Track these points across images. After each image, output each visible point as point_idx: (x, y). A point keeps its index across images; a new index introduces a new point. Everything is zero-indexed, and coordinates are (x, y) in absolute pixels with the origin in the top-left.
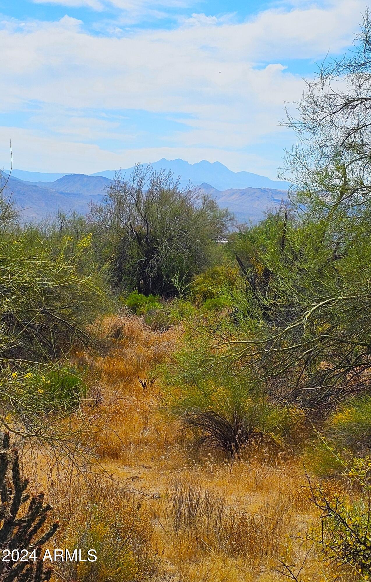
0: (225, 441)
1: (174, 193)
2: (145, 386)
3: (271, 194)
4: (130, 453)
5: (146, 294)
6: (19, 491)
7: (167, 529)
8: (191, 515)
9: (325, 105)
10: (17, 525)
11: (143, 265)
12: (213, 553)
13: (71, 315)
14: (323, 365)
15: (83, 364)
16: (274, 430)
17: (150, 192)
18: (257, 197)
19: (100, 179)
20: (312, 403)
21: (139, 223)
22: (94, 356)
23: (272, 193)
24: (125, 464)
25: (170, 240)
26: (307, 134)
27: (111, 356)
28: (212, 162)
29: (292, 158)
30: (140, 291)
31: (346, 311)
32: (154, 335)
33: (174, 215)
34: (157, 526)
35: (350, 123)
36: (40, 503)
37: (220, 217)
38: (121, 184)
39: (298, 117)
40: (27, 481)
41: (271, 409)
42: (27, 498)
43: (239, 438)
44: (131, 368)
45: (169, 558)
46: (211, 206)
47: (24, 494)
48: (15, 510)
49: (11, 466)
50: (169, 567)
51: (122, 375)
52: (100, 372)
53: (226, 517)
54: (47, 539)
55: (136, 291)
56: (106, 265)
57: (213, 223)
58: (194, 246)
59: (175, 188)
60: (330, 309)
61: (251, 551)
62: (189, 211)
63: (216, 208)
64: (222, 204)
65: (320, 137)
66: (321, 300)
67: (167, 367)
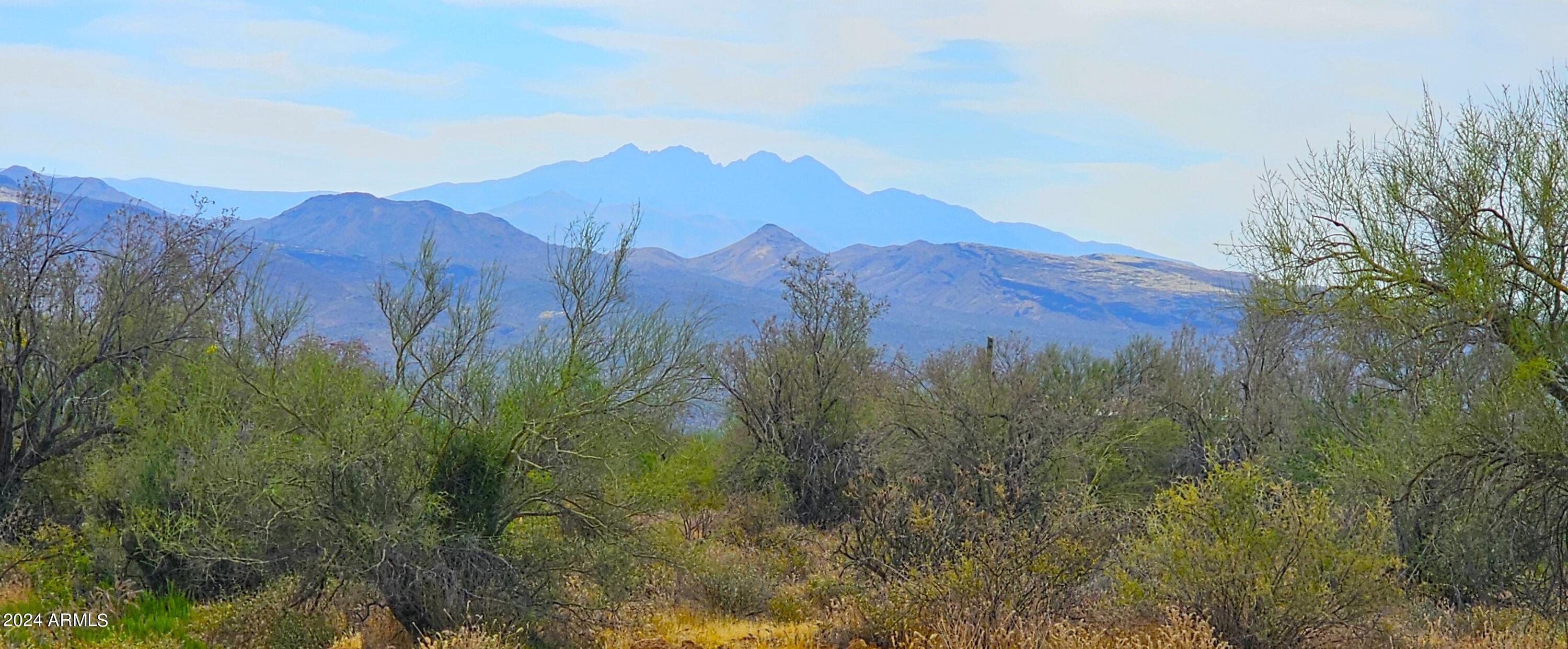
3: (993, 263)
18: (944, 272)
23: (994, 259)
28: (788, 158)
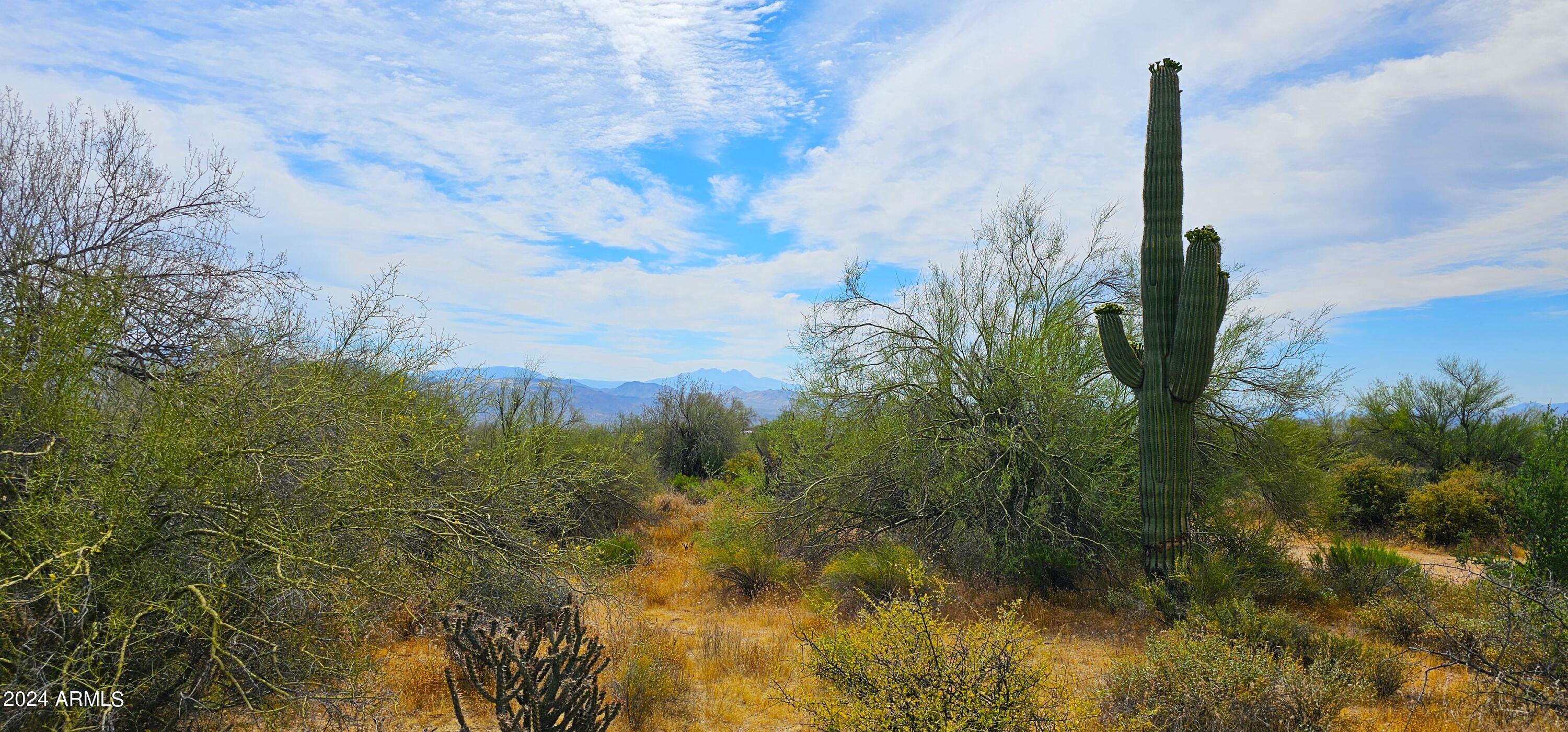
0: (746, 588)
1: (709, 397)
2: (686, 548)
4: (674, 601)
5: (689, 475)
6: (580, 636)
7: (698, 657)
8: (716, 647)
9: (818, 332)
10: (578, 660)
11: (686, 453)
12: (732, 674)
13: (628, 494)
14: (821, 528)
15: (638, 532)
16: (783, 579)
17: (690, 396)
18: (774, 397)
19: (653, 385)
20: (812, 558)
21: (682, 421)
22: (647, 526)
24: (669, 609)
25: (706, 433)
26: (806, 354)
27: (660, 526)
28: (740, 370)
29: (794, 372)
30: (684, 474)
31: (836, 488)
32: (694, 508)
33: (709, 414)
34: (691, 656)
35: (837, 345)
36: (596, 644)
37: (746, 414)
38: (668, 391)
39: (797, 341)
40: (585, 628)
41: (780, 563)
42: (585, 641)
43: (757, 586)
44: (676, 534)
45: (699, 679)
46: (740, 406)
47: (583, 638)
48: (576, 650)
49: (572, 618)
50: (699, 686)
51: (669, 540)
52: (651, 538)
53: (743, 648)
54: (602, 670)
55: (681, 474)
56: (655, 456)
57: (740, 419)
58: (725, 437)
59: (710, 393)
60: (824, 486)
61: (761, 673)
62: (721, 409)
63: (743, 406)
64: (747, 405)
65: (815, 355)
66: (818, 479)
67: (702, 534)
